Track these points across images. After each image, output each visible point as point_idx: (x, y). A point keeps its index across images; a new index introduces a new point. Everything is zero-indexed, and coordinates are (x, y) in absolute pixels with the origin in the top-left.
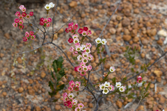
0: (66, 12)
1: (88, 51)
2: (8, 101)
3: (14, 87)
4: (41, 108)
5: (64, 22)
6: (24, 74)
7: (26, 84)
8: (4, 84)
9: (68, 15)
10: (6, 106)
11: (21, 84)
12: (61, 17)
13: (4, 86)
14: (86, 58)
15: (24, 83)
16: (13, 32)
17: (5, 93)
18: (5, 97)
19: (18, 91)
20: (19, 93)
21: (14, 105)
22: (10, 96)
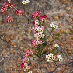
0: (69, 3)
1: (41, 31)
2: (16, 56)
3: (22, 48)
4: (35, 64)
5: (65, 10)
6: (29, 40)
7: (29, 47)
8: (16, 45)
9: (69, 5)
10: (14, 59)
11: (26, 46)
12: (64, 6)
13: (15, 46)
14: (40, 36)
15: (28, 46)
16: (29, 12)
17: (14, 51)
18: (14, 53)
19: (23, 50)
20: (24, 52)
21: (19, 59)
22: (17, 53)
